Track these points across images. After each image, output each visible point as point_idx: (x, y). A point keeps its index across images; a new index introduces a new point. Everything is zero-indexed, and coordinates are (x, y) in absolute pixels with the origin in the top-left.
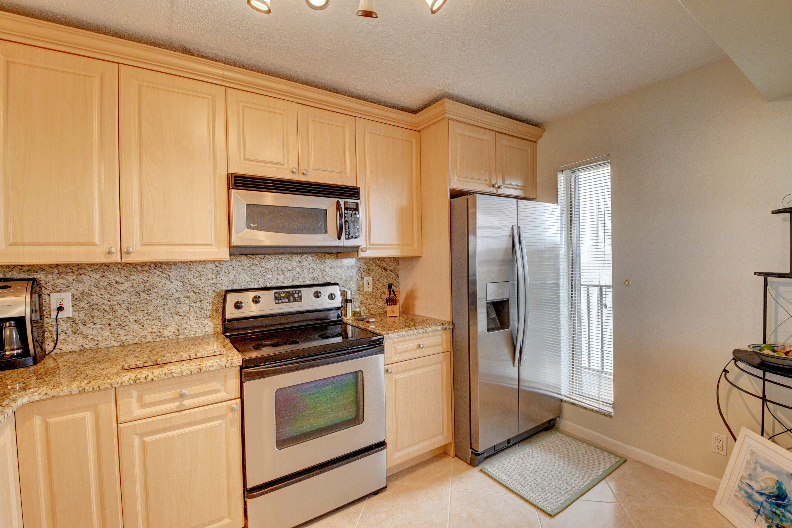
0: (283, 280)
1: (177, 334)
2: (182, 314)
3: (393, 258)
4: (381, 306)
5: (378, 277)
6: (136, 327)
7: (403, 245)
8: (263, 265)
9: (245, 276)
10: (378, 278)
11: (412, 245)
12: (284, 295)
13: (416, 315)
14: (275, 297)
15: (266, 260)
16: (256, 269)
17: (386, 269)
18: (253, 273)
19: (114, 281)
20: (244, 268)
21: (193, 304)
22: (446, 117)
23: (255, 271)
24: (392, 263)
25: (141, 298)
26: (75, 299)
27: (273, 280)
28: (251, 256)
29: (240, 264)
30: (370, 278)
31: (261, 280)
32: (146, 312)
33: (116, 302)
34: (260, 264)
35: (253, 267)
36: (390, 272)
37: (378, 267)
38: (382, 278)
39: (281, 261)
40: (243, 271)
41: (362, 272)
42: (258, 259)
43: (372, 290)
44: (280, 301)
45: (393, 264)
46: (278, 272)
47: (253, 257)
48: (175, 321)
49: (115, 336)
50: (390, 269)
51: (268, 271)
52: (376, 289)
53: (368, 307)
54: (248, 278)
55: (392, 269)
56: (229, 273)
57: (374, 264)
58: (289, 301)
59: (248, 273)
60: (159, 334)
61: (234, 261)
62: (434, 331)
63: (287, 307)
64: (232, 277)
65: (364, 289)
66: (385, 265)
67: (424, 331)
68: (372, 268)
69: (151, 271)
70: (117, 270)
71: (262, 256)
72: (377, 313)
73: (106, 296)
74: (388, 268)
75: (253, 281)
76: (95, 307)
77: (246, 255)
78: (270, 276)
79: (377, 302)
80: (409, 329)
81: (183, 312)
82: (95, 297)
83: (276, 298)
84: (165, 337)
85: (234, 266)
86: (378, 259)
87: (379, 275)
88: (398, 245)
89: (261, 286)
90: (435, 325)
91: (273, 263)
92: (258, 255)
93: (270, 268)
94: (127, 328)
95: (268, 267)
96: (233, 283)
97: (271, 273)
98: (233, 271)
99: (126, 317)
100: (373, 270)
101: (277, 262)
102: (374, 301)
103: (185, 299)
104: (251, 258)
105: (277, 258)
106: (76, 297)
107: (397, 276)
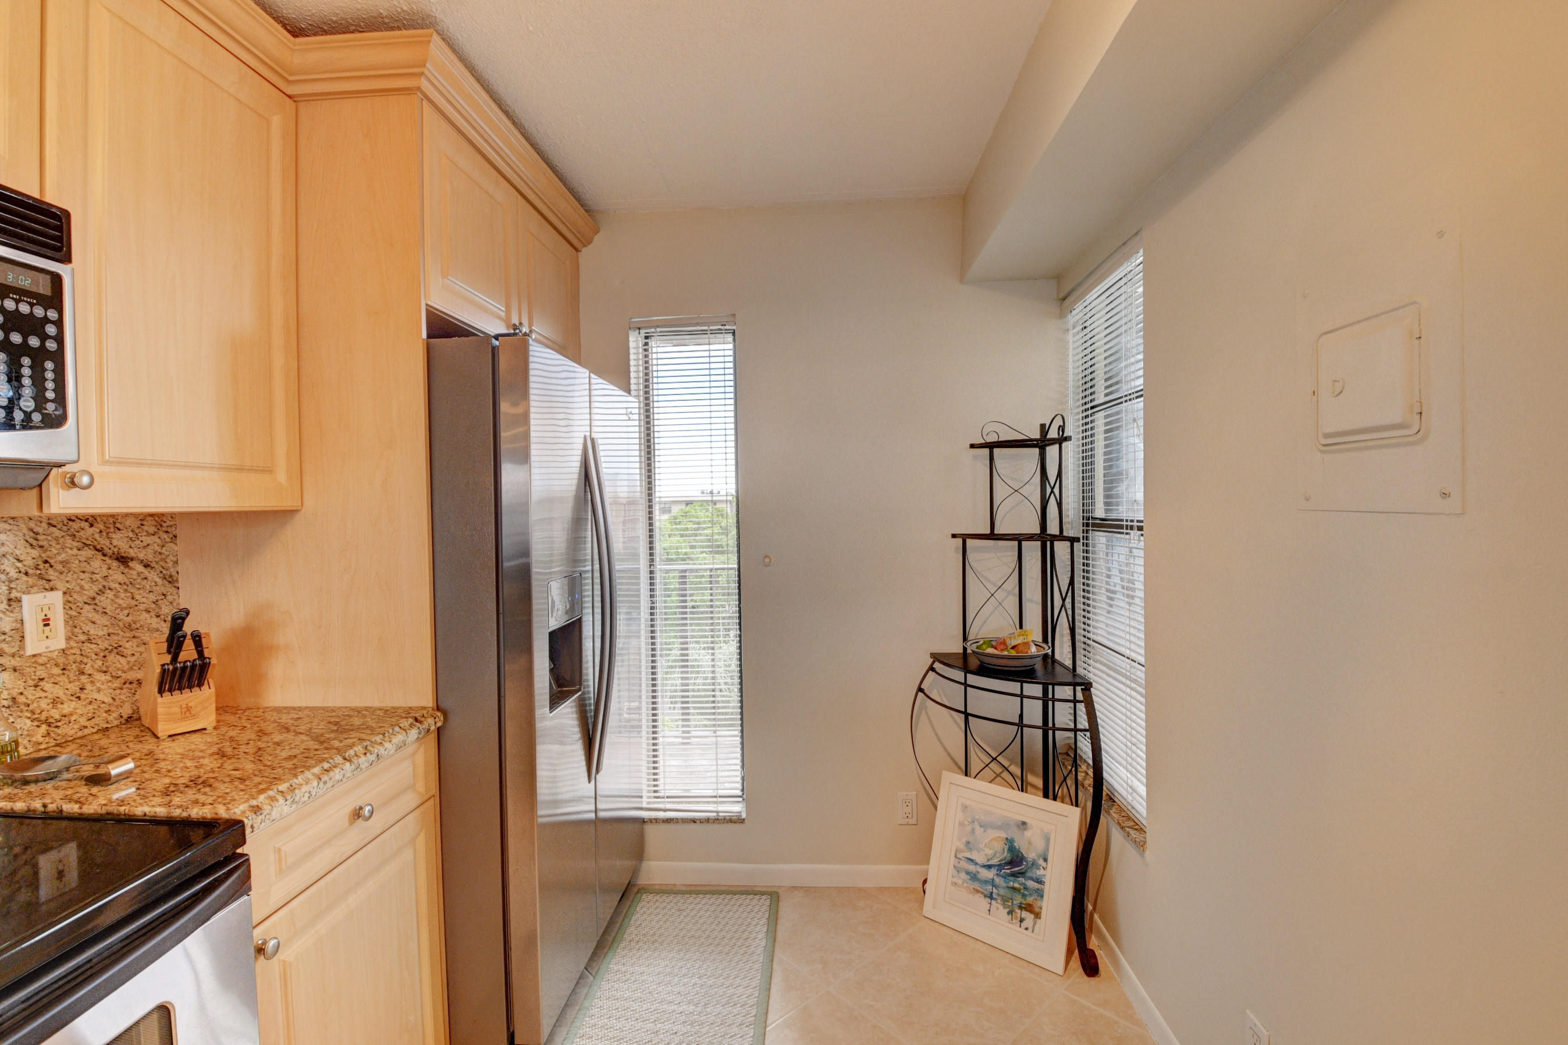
3: (152, 515)
4: (108, 700)
5: (91, 590)
10: (92, 594)
11: (269, 469)
17: (123, 560)
24: (149, 534)
30: (56, 599)
36: (140, 568)
37: (88, 553)
38: (110, 594)
41: (13, 574)
43: (63, 645)
45: (155, 538)
50: (141, 556)
52: (83, 638)
53: (43, 717)
55: (150, 557)
57: (69, 542)
65: (22, 647)
66: (120, 542)
68: (63, 557)
72: (86, 731)
74: (132, 553)
79: (89, 687)
86: (91, 520)
87: (92, 581)
100: (64, 563)
102: (74, 687)
107: (171, 580)
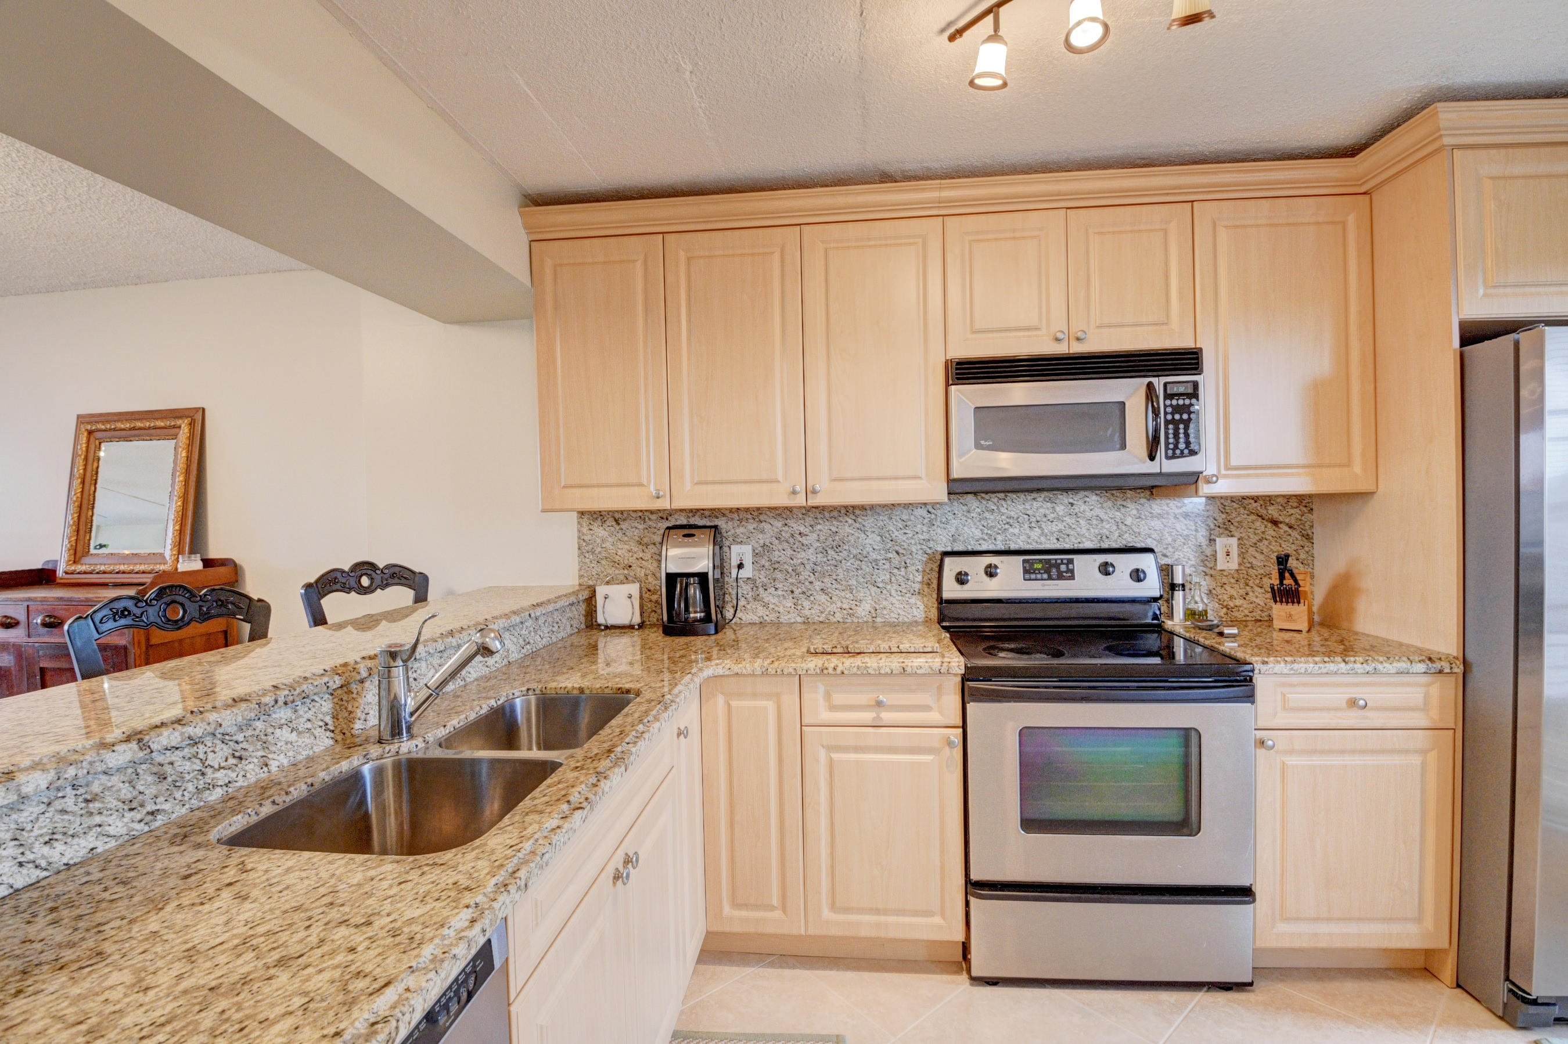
0: (1039, 538)
1: (874, 615)
2: (880, 585)
3: (1295, 496)
4: (1262, 603)
5: (1254, 539)
6: (823, 598)
7: (1321, 466)
8: (1003, 510)
9: (973, 530)
10: (1254, 541)
11: (1348, 464)
12: (1040, 566)
13: (1357, 633)
14: (1024, 568)
15: (1009, 502)
16: (992, 517)
17: (1275, 523)
18: (985, 524)
19: (798, 532)
20: (972, 515)
21: (895, 571)
22: (1443, 146)
23: (989, 522)
24: (1292, 507)
25: (829, 558)
26: (756, 554)
27: (1021, 537)
28: (983, 495)
29: (965, 508)
30: (1234, 542)
31: (999, 537)
32: (835, 578)
33: (800, 561)
34: (998, 509)
35: (987, 514)
36: (1286, 528)
37: (1253, 517)
38: (1266, 542)
39: (1035, 503)
40: (969, 521)
41: (1212, 526)
42: (996, 500)
43: (1236, 567)
44: (1033, 576)
45: (1297, 510)
46: (1031, 523)
47: (987, 497)
48: (871, 595)
49: (799, 607)
50: (1287, 521)
51: (1011, 521)
52: (1249, 565)
53: (1225, 603)
54: (978, 533)
55: (1293, 522)
56: (947, 523)
57: (1242, 511)
58: (1050, 578)
59: (978, 523)
60: (851, 611)
61: (955, 503)
62: (1400, 673)
63: (1046, 587)
64: (953, 530)
65: (1216, 565)
66: (1273, 512)
67: (1368, 668)
68: (1238, 519)
69: (841, 519)
70: (801, 516)
71: (1002, 495)
72: (1248, 619)
73: (789, 552)
74: (1281, 519)
75: (986, 538)
76: (777, 566)
77: (975, 494)
78: (1016, 531)
79: (1251, 593)
80: (1326, 659)
81: (882, 581)
82: (777, 553)
83: (1026, 571)
84: (858, 618)
85: (956, 512)
86: (1255, 499)
87: (1255, 534)
88: (1304, 466)
89: (1001, 547)
90: (1405, 659)
91: (1021, 507)
92: (995, 492)
93: (1016, 516)
94: (812, 598)
95: (1012, 514)
96: (954, 541)
97: (1016, 525)
98: (954, 521)
99: (811, 583)
100: (1239, 522)
101: (1028, 506)
102: (1242, 592)
103: (884, 562)
104: (982, 498)
105: (1029, 498)
106: (757, 551)
107: (1309, 538)
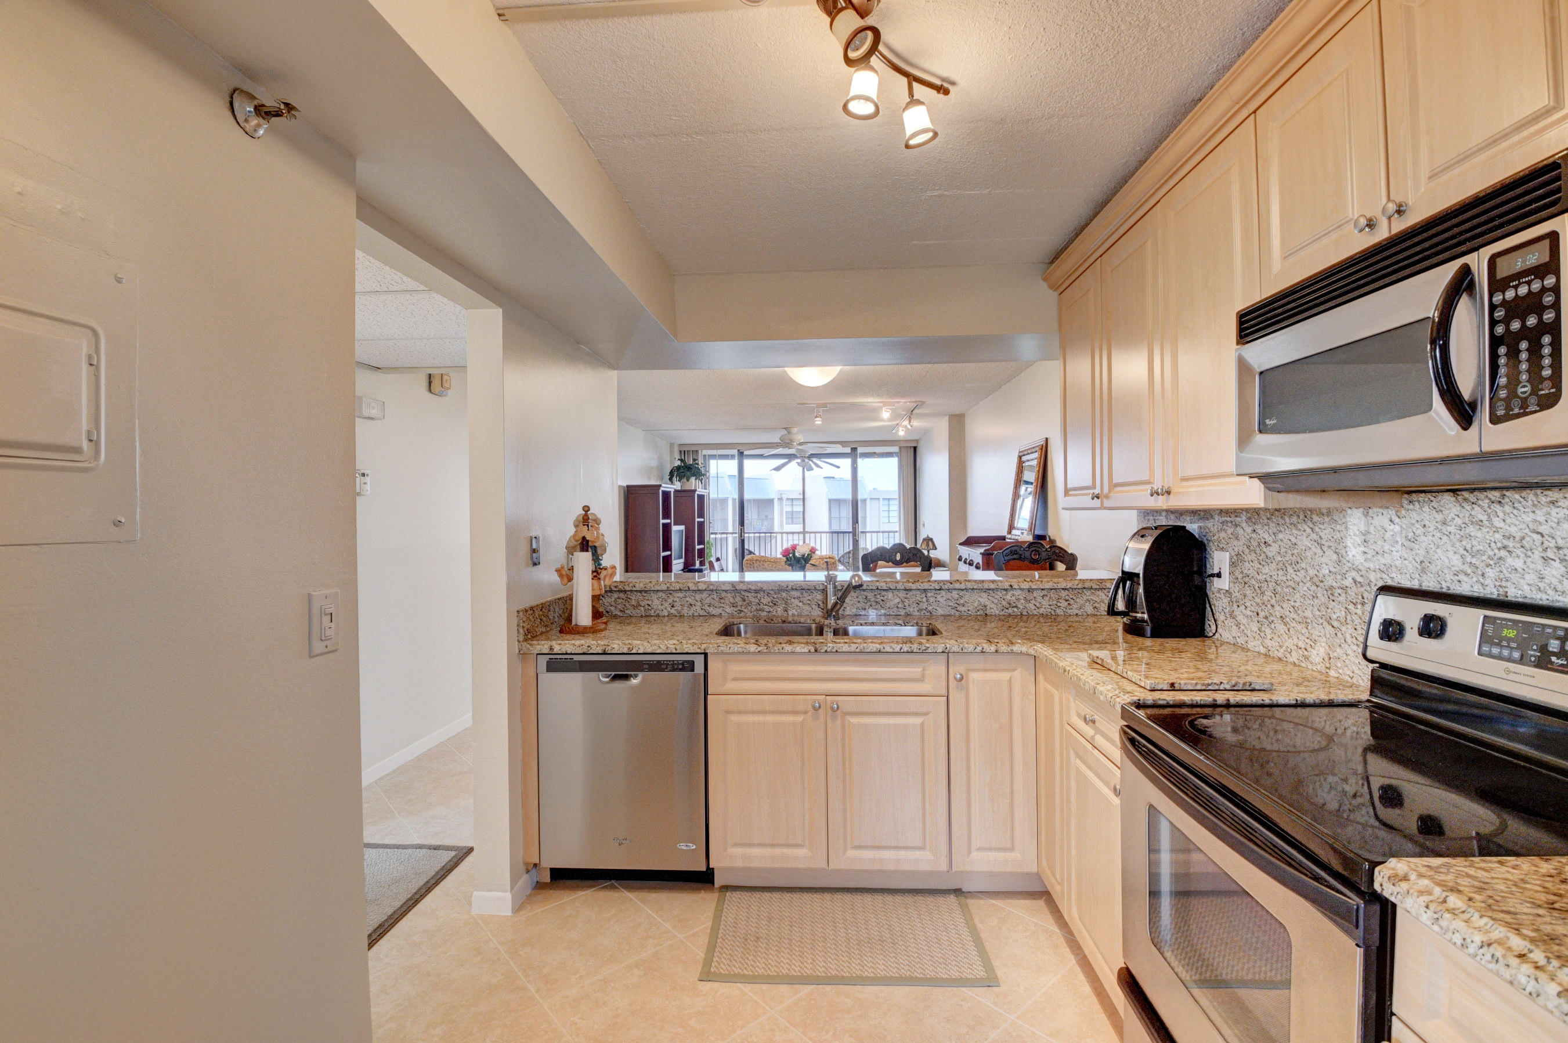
0: (1561, 582)
1: (1328, 665)
2: (1335, 624)
6: (1281, 628)
8: (1497, 522)
9: (1450, 554)
12: (1511, 633)
14: (1483, 632)
15: (1508, 508)
16: (1479, 534)
18: (1469, 547)
19: (1263, 541)
20: (1449, 529)
21: (1351, 607)
23: (1475, 543)
25: (1289, 577)
26: (1233, 564)
27: (1527, 576)
28: (1466, 494)
29: (1439, 517)
31: (1491, 573)
32: (1293, 604)
33: (1264, 576)
34: (1489, 520)
35: (1471, 530)
39: (1554, 511)
40: (1445, 538)
42: (1485, 503)
44: (1495, 650)
46: (1545, 550)
47: (1472, 497)
48: (1325, 636)
49: (1262, 634)
51: (1510, 544)
54: (1456, 560)
56: (1414, 541)
58: (1522, 661)
59: (1458, 544)
60: (1306, 653)
61: (1426, 509)
63: (1511, 677)
64: (1422, 552)
69: (1299, 526)
70: (1266, 521)
71: (1495, 495)
73: (1257, 565)
75: (1469, 571)
76: (1246, 580)
77: (1454, 491)
78: (1519, 564)
81: (1337, 620)
82: (1247, 564)
83: (1485, 638)
84: (1312, 663)
85: (1427, 523)
89: (1491, 591)
91: (1528, 518)
92: (1485, 489)
93: (1518, 535)
94: (1273, 626)
95: (1513, 530)
96: (1424, 571)
97: (1519, 552)
98: (1423, 538)
99: (1273, 606)
101: (1540, 516)
103: (1340, 591)
104: (1465, 499)
105: (1543, 499)
106: (1233, 560)
